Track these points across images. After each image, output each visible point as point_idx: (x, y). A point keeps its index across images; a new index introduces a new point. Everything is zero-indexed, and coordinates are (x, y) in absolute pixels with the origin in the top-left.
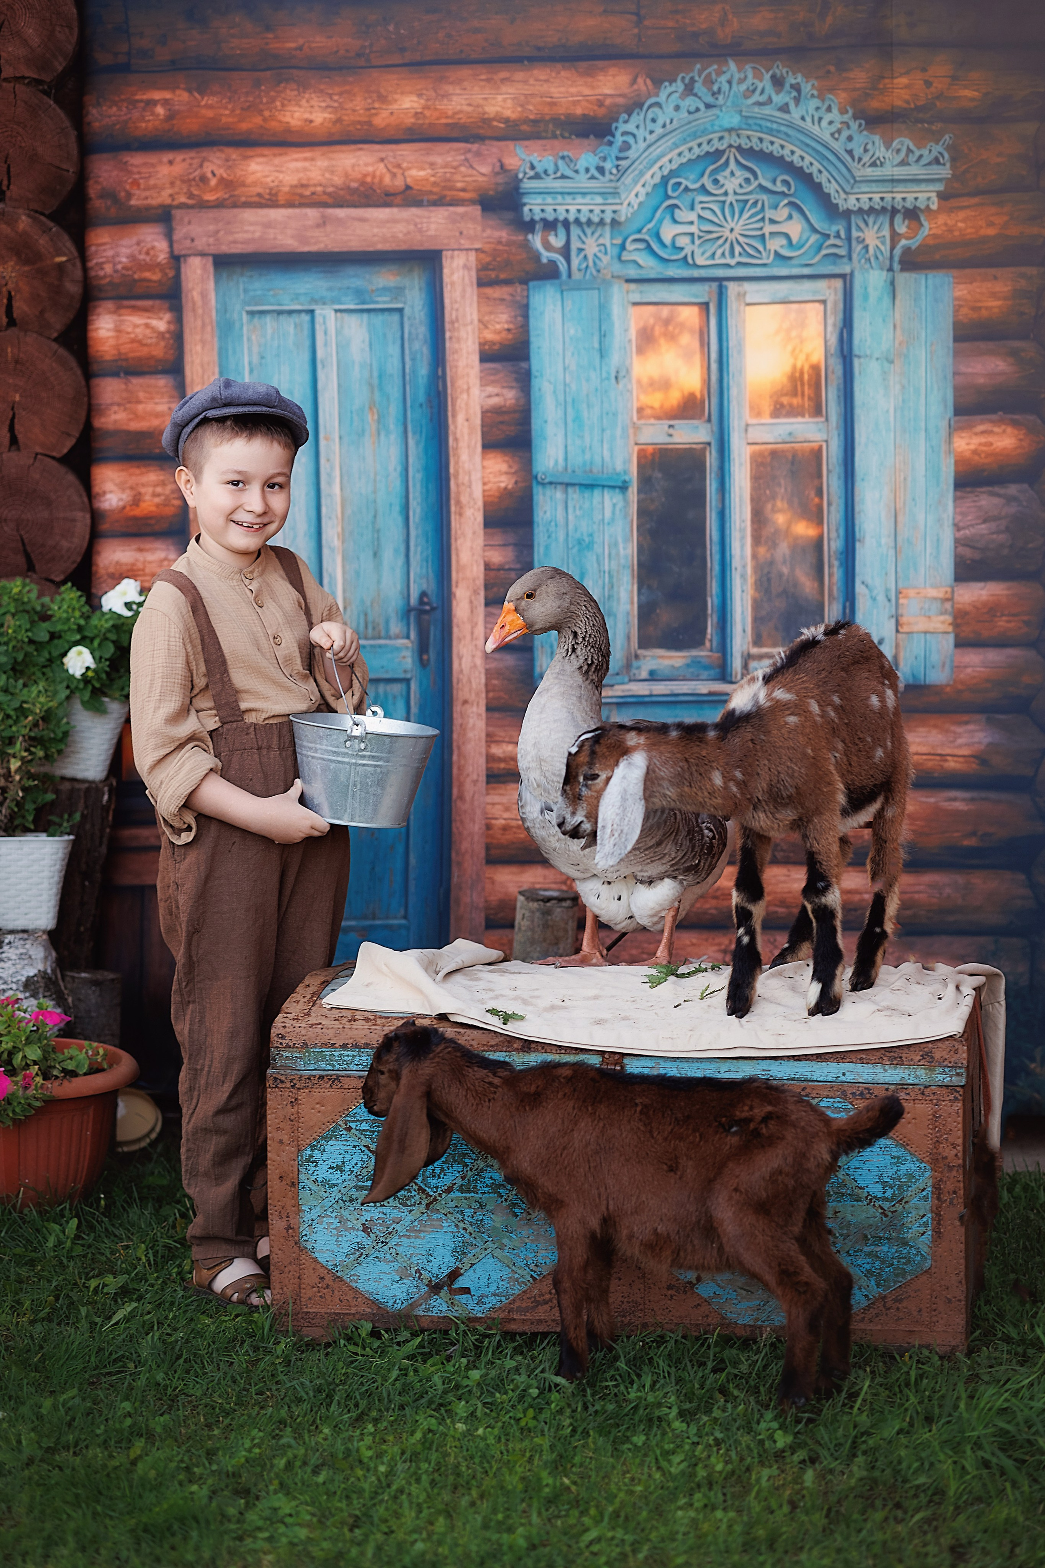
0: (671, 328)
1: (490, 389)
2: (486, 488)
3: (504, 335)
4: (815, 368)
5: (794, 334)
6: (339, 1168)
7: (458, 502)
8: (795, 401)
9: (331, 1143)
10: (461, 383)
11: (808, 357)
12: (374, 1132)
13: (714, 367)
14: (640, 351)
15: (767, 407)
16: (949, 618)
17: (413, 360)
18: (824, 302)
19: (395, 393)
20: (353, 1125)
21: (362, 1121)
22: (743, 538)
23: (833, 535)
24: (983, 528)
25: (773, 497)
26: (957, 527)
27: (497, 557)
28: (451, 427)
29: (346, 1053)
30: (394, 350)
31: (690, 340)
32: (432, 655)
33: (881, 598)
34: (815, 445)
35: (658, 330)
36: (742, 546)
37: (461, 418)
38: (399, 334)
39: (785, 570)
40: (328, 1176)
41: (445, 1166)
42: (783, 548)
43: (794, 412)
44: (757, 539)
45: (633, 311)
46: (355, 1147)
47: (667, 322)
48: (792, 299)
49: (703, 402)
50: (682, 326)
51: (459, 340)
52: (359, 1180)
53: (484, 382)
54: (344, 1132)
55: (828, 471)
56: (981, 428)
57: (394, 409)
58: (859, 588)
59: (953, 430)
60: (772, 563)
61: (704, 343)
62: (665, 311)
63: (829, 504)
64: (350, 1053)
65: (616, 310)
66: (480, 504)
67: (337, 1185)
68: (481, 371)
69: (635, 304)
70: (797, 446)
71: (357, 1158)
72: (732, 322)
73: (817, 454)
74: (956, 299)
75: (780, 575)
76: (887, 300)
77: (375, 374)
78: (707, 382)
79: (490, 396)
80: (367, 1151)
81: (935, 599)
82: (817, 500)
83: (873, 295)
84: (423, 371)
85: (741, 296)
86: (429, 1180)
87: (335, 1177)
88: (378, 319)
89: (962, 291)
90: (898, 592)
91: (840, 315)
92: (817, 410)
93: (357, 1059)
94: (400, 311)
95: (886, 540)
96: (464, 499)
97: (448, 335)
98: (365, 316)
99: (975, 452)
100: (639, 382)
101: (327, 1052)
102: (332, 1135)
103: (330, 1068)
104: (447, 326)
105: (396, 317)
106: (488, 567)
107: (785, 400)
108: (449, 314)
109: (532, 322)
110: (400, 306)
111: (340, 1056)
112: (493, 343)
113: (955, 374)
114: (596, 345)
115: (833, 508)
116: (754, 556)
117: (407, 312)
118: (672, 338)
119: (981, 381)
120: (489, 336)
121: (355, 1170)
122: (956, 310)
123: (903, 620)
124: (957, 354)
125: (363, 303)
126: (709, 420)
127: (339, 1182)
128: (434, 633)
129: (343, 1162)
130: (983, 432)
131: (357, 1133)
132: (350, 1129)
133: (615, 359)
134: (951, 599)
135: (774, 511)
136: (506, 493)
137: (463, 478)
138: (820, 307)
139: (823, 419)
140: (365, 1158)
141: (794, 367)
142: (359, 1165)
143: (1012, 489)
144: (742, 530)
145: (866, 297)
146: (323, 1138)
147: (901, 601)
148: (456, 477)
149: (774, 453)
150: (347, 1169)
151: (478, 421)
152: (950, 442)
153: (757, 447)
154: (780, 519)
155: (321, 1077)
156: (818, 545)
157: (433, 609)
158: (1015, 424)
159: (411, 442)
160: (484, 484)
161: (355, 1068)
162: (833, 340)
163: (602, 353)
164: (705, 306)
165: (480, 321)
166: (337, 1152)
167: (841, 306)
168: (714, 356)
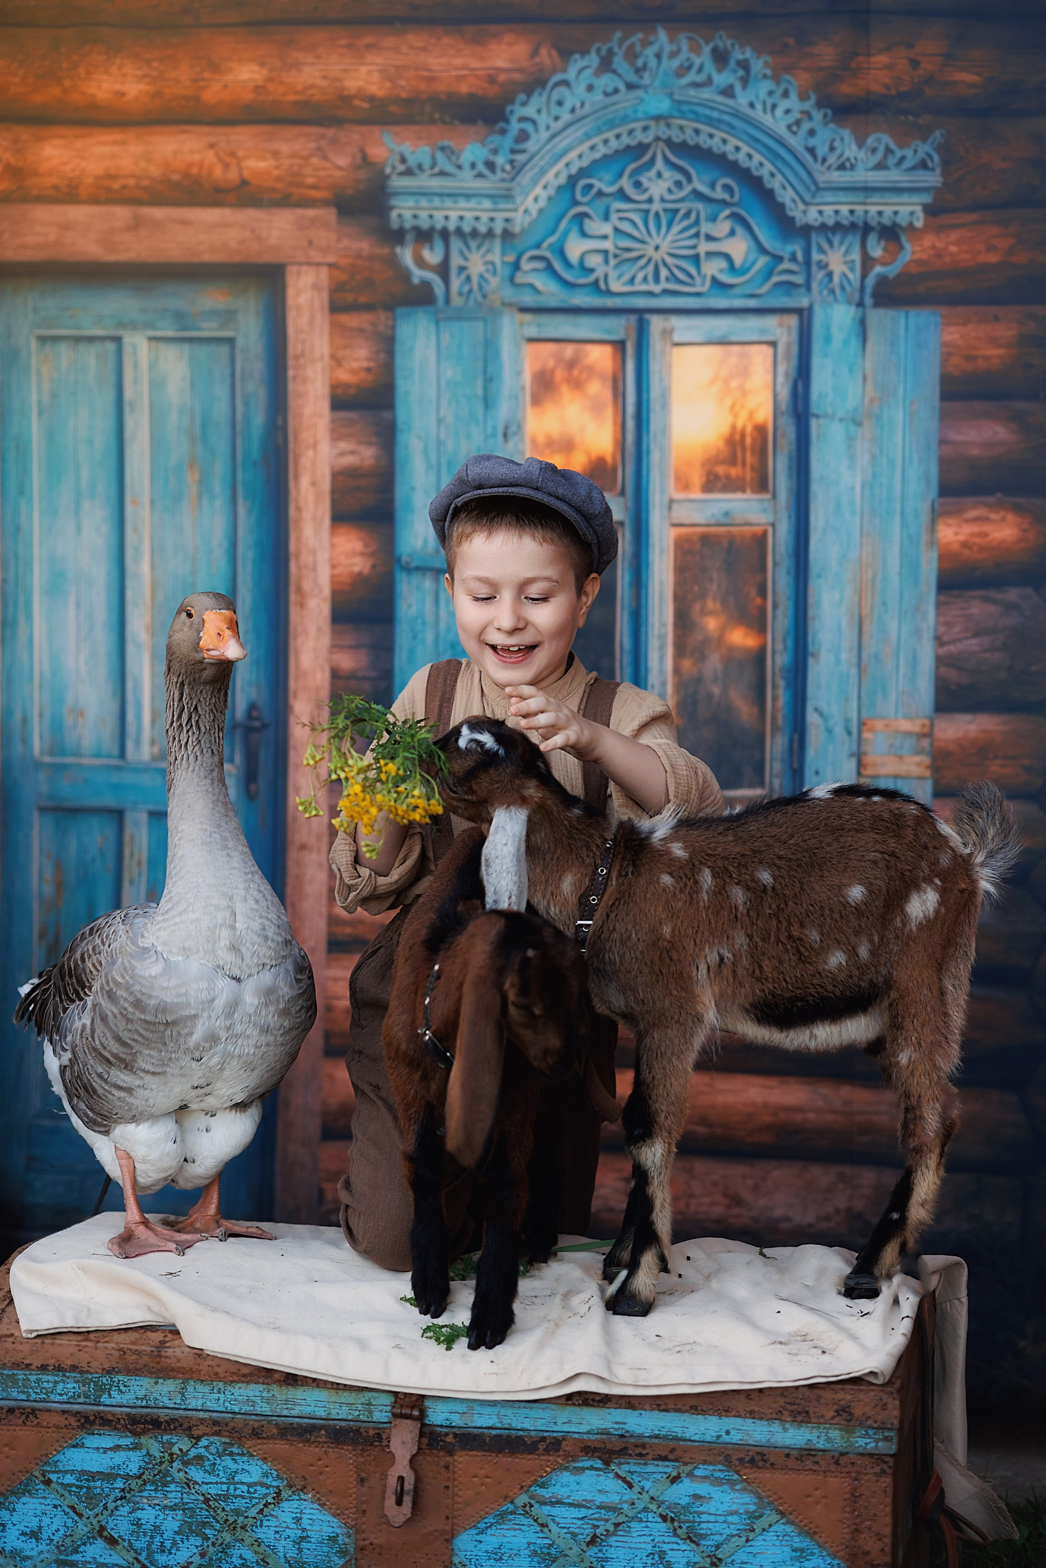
0: (576, 373)
1: (344, 445)
2: (337, 571)
3: (363, 375)
4: (760, 430)
5: (734, 384)
6: (35, 1535)
7: (299, 590)
8: (734, 472)
9: (24, 1499)
10: (306, 436)
11: (751, 415)
12: (81, 1487)
13: (630, 424)
14: (537, 401)
15: (697, 478)
16: (926, 760)
17: (246, 404)
18: (773, 344)
19: (222, 445)
20: (53, 1477)
21: (66, 1472)
22: (662, 647)
23: (779, 646)
24: (973, 644)
25: (703, 595)
26: (939, 641)
27: (347, 662)
28: (293, 493)
29: (45, 1378)
30: (222, 391)
31: (598, 389)
32: (262, 785)
33: (839, 730)
34: (758, 529)
35: (560, 374)
36: (662, 658)
37: (305, 481)
38: (228, 371)
39: (716, 690)
40: (19, 1544)
41: (178, 1538)
42: (714, 662)
43: (731, 485)
44: (680, 650)
45: (528, 350)
46: (55, 1507)
47: (571, 364)
48: (733, 338)
49: (614, 469)
50: (590, 370)
51: (304, 380)
52: (60, 1552)
53: (336, 435)
54: (42, 1486)
55: (775, 564)
56: (973, 513)
57: (220, 468)
58: (812, 718)
59: (937, 515)
60: (699, 680)
61: (618, 394)
62: (569, 350)
63: (775, 606)
64: (49, 1378)
65: (506, 347)
66: (327, 592)
67: (30, 1558)
68: (333, 421)
69: (531, 340)
70: (734, 529)
71: (58, 1522)
72: (654, 367)
73: (760, 540)
74: (945, 344)
75: (710, 696)
76: (855, 345)
77: (198, 421)
78: (621, 444)
79: (342, 454)
80: (72, 1514)
81: (908, 734)
82: (758, 601)
83: (838, 336)
84: (259, 419)
85: (667, 333)
86: (157, 1556)
87: (29, 1547)
88: (203, 351)
89: (953, 335)
90: (862, 724)
91: (794, 362)
92: (762, 484)
93: (60, 1387)
94: (231, 341)
95: (847, 656)
96: (307, 586)
97: (291, 373)
98: (186, 347)
99: (965, 544)
100: (534, 441)
101: (20, 1375)
102: (23, 1490)
103: (24, 1397)
104: (291, 362)
105: (224, 350)
106: (336, 674)
107: (721, 470)
108: (294, 346)
109: (399, 360)
110: (229, 334)
111: (38, 1381)
112: (348, 386)
113: (942, 442)
114: (480, 392)
115: (780, 612)
116: (677, 670)
117: (240, 342)
118: (577, 385)
119: (975, 452)
120: (343, 376)
121: (56, 1538)
122: (945, 359)
123: (868, 759)
124: (945, 416)
125: (185, 329)
126: (622, 493)
127: (34, 1553)
128: (265, 758)
129: (40, 1528)
130: (976, 519)
131: (59, 1488)
132: (48, 1482)
133: (503, 411)
134: (928, 734)
135: (704, 613)
136: (359, 580)
137: (306, 558)
138: (768, 351)
139: (768, 496)
140: (70, 1523)
141: (734, 427)
142: (62, 1532)
143: (1013, 594)
144: (662, 637)
145: (828, 339)
146: (13, 1493)
147: (866, 735)
148: (298, 556)
149: (705, 539)
150: (45, 1536)
151: (326, 485)
152: (932, 530)
153: (683, 530)
154: (712, 624)
155: (11, 1410)
156: (759, 658)
157: (265, 726)
158: (1018, 509)
159: (242, 511)
160: (333, 567)
161: (58, 1398)
162: (785, 394)
163: (488, 402)
164: (619, 346)
165: (333, 357)
166: (31, 1513)
167: (795, 349)
168: (630, 410)
